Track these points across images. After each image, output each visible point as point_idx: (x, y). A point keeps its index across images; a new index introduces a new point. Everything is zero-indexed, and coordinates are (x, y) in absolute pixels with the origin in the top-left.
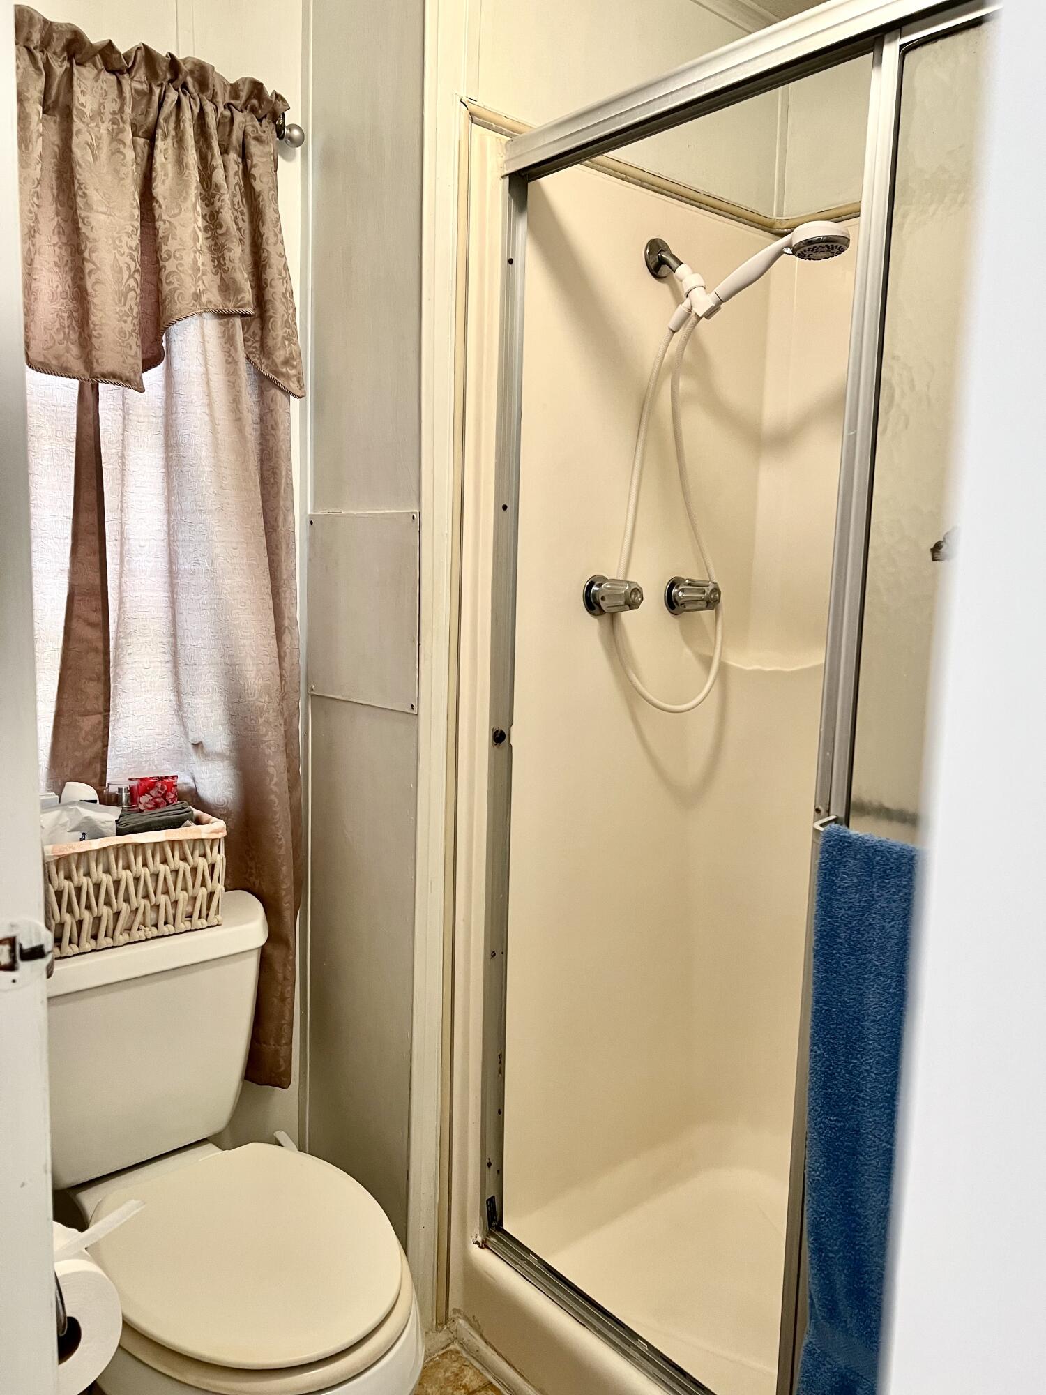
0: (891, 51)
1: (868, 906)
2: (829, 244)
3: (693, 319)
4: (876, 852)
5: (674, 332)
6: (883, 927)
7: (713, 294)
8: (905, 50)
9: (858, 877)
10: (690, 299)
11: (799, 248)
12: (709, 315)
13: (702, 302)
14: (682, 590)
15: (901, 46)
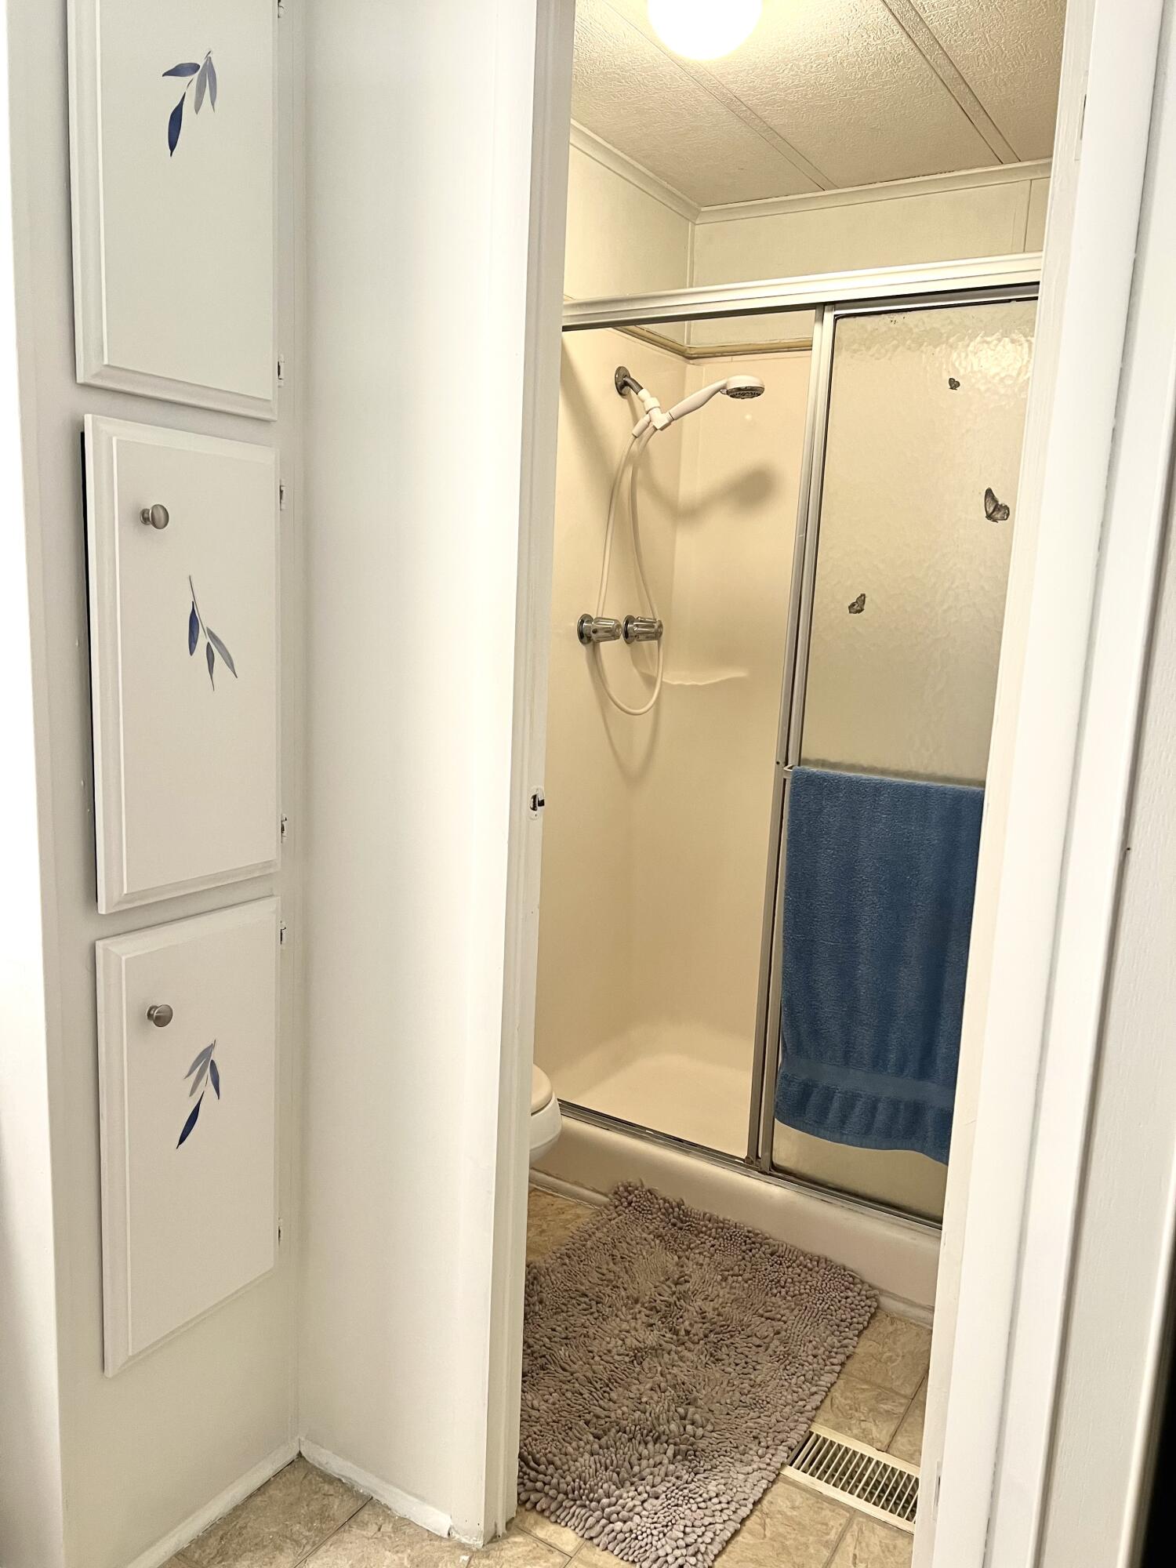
0: (829, 317)
1: (820, 811)
2: (753, 392)
3: (650, 429)
4: (825, 780)
5: (636, 437)
6: (829, 822)
7: (668, 413)
8: (837, 318)
9: (814, 795)
10: (650, 416)
11: (731, 392)
12: (662, 429)
13: (660, 419)
14: (637, 626)
15: (835, 316)
